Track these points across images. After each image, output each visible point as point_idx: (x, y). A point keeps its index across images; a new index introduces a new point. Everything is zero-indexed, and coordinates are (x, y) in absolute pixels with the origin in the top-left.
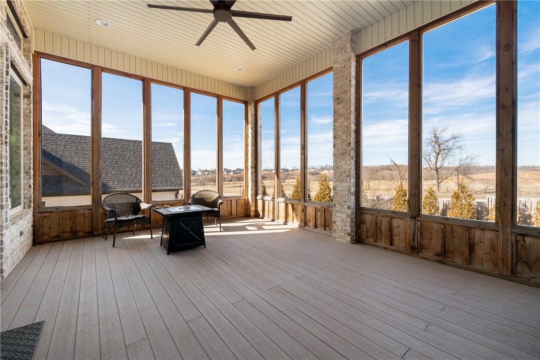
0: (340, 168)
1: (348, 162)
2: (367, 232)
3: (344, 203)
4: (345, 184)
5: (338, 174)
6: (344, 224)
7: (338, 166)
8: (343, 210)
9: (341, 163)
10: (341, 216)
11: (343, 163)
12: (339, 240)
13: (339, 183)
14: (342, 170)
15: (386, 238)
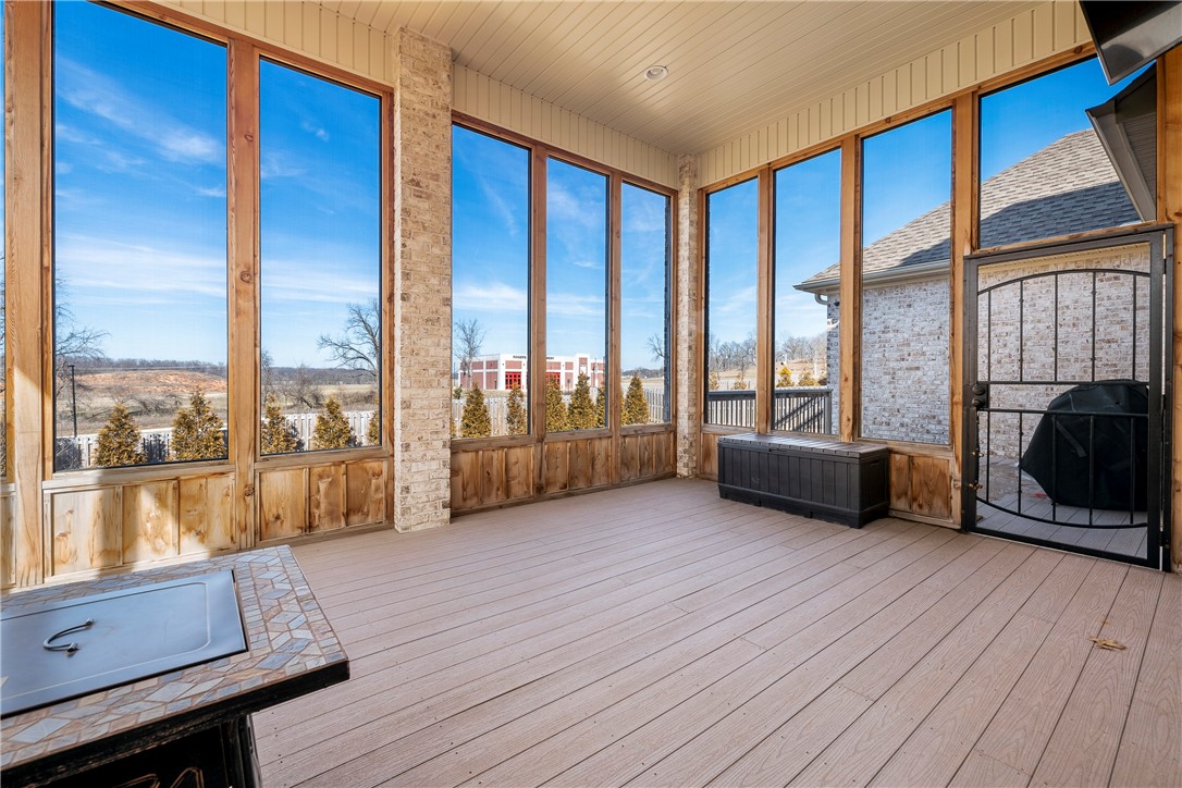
0: (423, 353)
1: (443, 341)
2: (464, 489)
3: (435, 437)
4: (433, 393)
5: (416, 368)
6: (433, 487)
7: (416, 347)
8: (430, 454)
9: (424, 342)
10: (425, 468)
11: (430, 342)
12: (419, 528)
13: (420, 391)
14: (429, 359)
15: (498, 489)
